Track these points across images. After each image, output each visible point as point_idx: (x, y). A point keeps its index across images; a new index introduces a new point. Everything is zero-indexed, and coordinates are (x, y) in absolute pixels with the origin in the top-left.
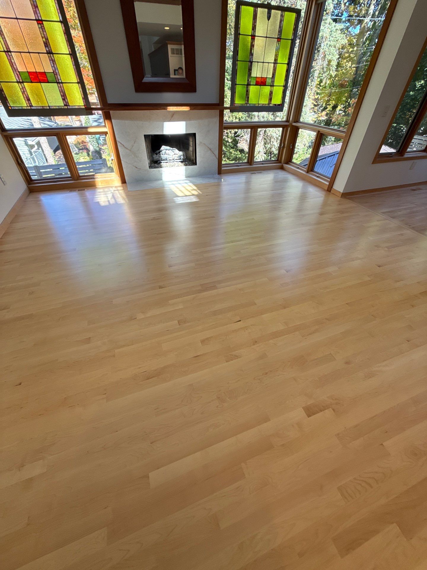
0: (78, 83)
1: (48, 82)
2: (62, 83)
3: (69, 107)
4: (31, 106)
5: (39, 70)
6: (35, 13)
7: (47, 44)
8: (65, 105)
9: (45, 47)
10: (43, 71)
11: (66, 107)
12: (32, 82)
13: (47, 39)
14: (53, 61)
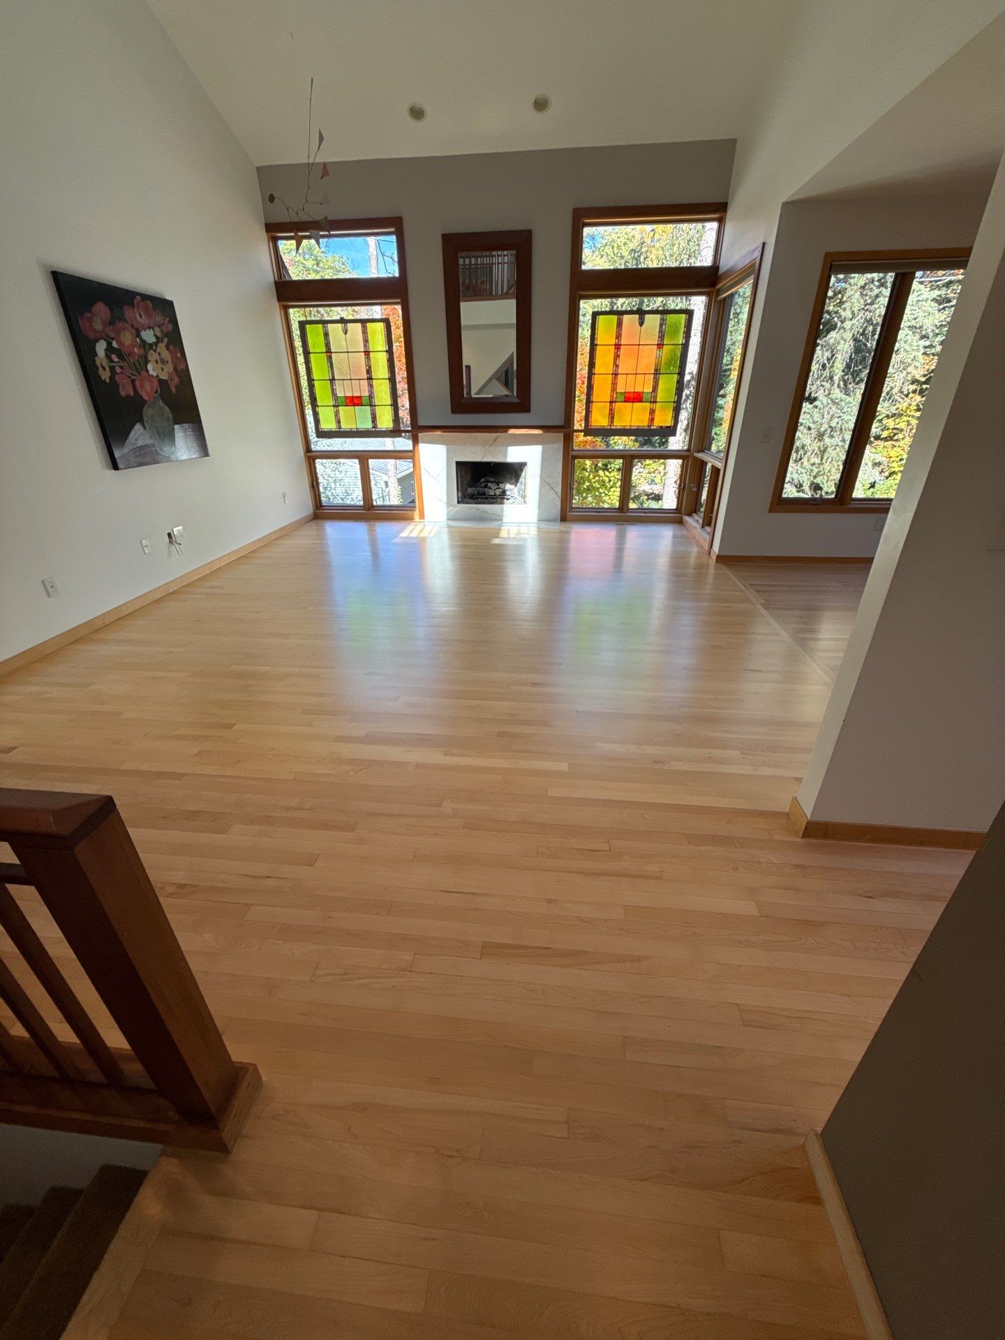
0: (391, 405)
1: (362, 405)
2: (375, 406)
3: (376, 429)
4: (340, 428)
5: (357, 394)
6: (365, 346)
7: (369, 371)
8: (374, 427)
9: (367, 373)
10: (359, 395)
11: (374, 429)
12: (347, 406)
13: (370, 367)
14: (371, 386)
